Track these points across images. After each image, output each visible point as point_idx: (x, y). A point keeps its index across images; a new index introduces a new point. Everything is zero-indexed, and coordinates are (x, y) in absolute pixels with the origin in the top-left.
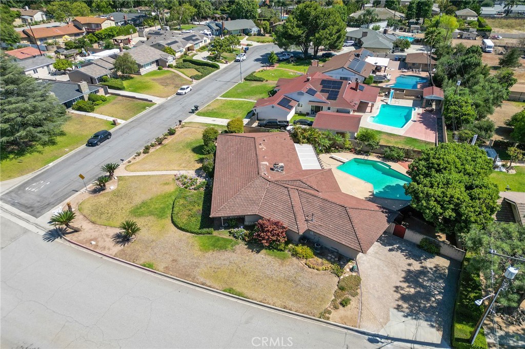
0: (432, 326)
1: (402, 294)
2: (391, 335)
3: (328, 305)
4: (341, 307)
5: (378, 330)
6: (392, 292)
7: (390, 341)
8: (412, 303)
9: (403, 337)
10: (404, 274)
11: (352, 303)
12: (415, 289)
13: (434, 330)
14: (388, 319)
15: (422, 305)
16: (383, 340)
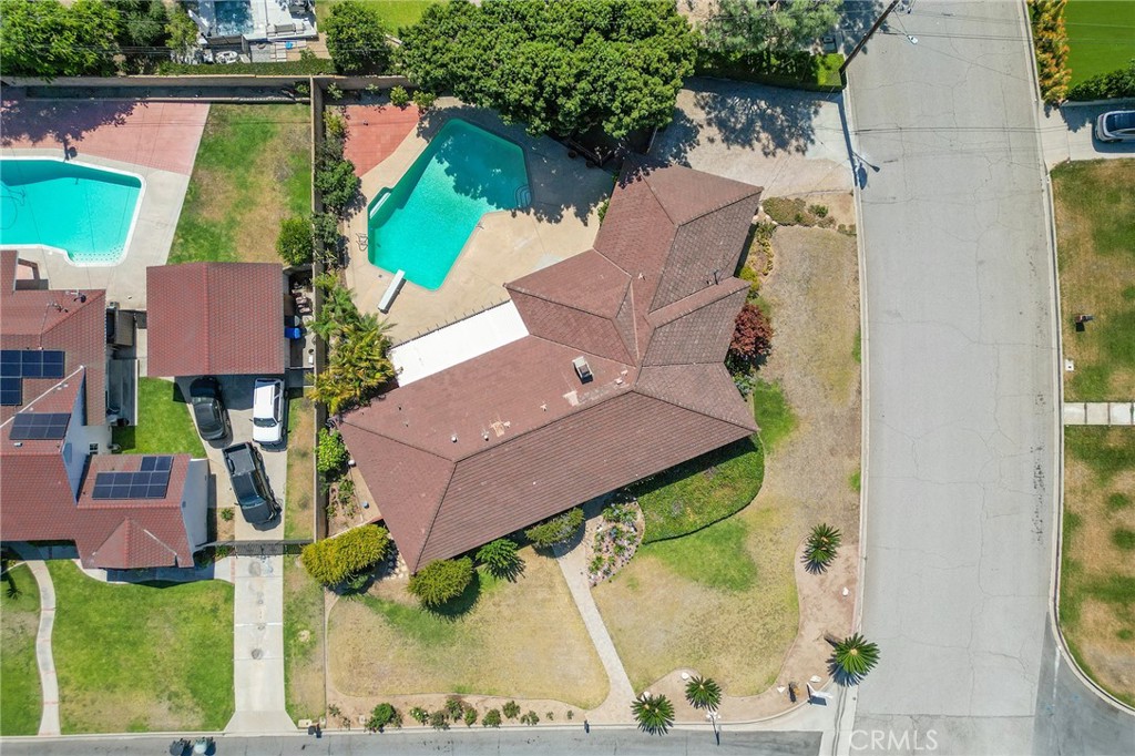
0: (816, 112)
1: (776, 148)
2: (848, 156)
3: (832, 231)
4: (829, 215)
5: (847, 169)
6: (776, 160)
7: (855, 157)
8: (787, 136)
9: (844, 142)
10: (736, 148)
11: (816, 204)
12: (759, 132)
13: (821, 110)
14: (826, 161)
15: (785, 124)
16: (857, 164)
